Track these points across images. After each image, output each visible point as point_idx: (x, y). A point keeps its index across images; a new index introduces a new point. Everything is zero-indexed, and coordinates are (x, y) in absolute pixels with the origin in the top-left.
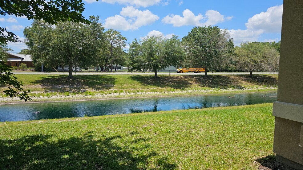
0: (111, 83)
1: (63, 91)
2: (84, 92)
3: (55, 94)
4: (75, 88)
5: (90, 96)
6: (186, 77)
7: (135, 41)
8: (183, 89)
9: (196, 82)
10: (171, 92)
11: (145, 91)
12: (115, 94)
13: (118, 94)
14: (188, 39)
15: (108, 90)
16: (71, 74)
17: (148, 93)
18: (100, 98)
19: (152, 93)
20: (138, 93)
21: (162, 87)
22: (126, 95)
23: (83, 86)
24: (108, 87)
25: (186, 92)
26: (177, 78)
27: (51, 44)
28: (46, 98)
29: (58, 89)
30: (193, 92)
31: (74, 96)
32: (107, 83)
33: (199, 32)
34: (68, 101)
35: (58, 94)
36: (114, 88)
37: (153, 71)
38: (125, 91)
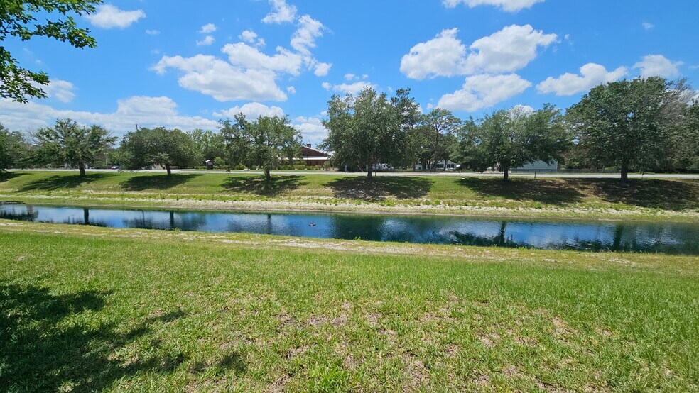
0: (424, 190)
1: (355, 197)
2: (383, 200)
3: (345, 202)
4: (371, 194)
5: (389, 207)
6: (572, 181)
7: (469, 119)
8: (562, 206)
9: (596, 194)
10: (533, 210)
11: (479, 205)
12: (425, 207)
13: (430, 207)
14: (579, 109)
15: (415, 200)
16: (370, 174)
17: (483, 208)
18: (402, 212)
19: (492, 209)
20: (465, 207)
21: (514, 199)
22: (444, 209)
23: (383, 192)
24: (416, 196)
25: (567, 211)
26: (553, 183)
27: (344, 134)
28: (333, 205)
29: (350, 195)
30: (586, 213)
31: (367, 206)
32: (417, 189)
33: (607, 93)
34: (358, 212)
35: (348, 201)
36: (426, 196)
37: (500, 170)
38: (444, 202)
